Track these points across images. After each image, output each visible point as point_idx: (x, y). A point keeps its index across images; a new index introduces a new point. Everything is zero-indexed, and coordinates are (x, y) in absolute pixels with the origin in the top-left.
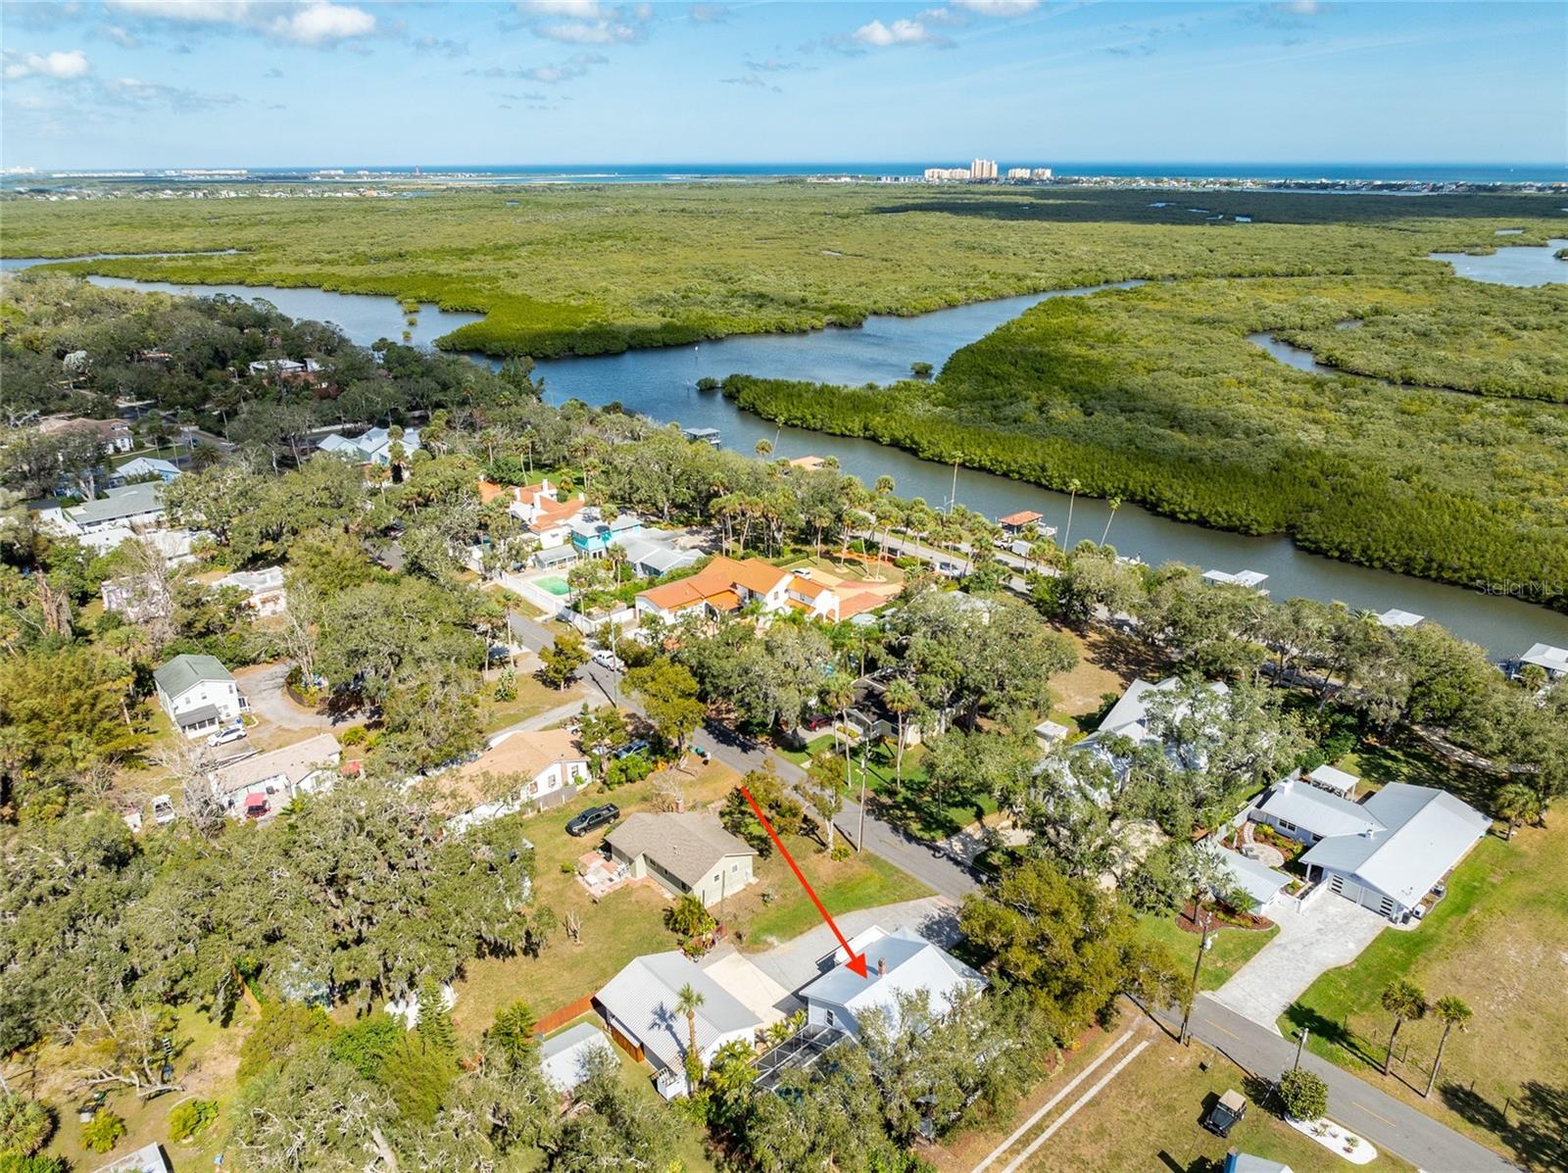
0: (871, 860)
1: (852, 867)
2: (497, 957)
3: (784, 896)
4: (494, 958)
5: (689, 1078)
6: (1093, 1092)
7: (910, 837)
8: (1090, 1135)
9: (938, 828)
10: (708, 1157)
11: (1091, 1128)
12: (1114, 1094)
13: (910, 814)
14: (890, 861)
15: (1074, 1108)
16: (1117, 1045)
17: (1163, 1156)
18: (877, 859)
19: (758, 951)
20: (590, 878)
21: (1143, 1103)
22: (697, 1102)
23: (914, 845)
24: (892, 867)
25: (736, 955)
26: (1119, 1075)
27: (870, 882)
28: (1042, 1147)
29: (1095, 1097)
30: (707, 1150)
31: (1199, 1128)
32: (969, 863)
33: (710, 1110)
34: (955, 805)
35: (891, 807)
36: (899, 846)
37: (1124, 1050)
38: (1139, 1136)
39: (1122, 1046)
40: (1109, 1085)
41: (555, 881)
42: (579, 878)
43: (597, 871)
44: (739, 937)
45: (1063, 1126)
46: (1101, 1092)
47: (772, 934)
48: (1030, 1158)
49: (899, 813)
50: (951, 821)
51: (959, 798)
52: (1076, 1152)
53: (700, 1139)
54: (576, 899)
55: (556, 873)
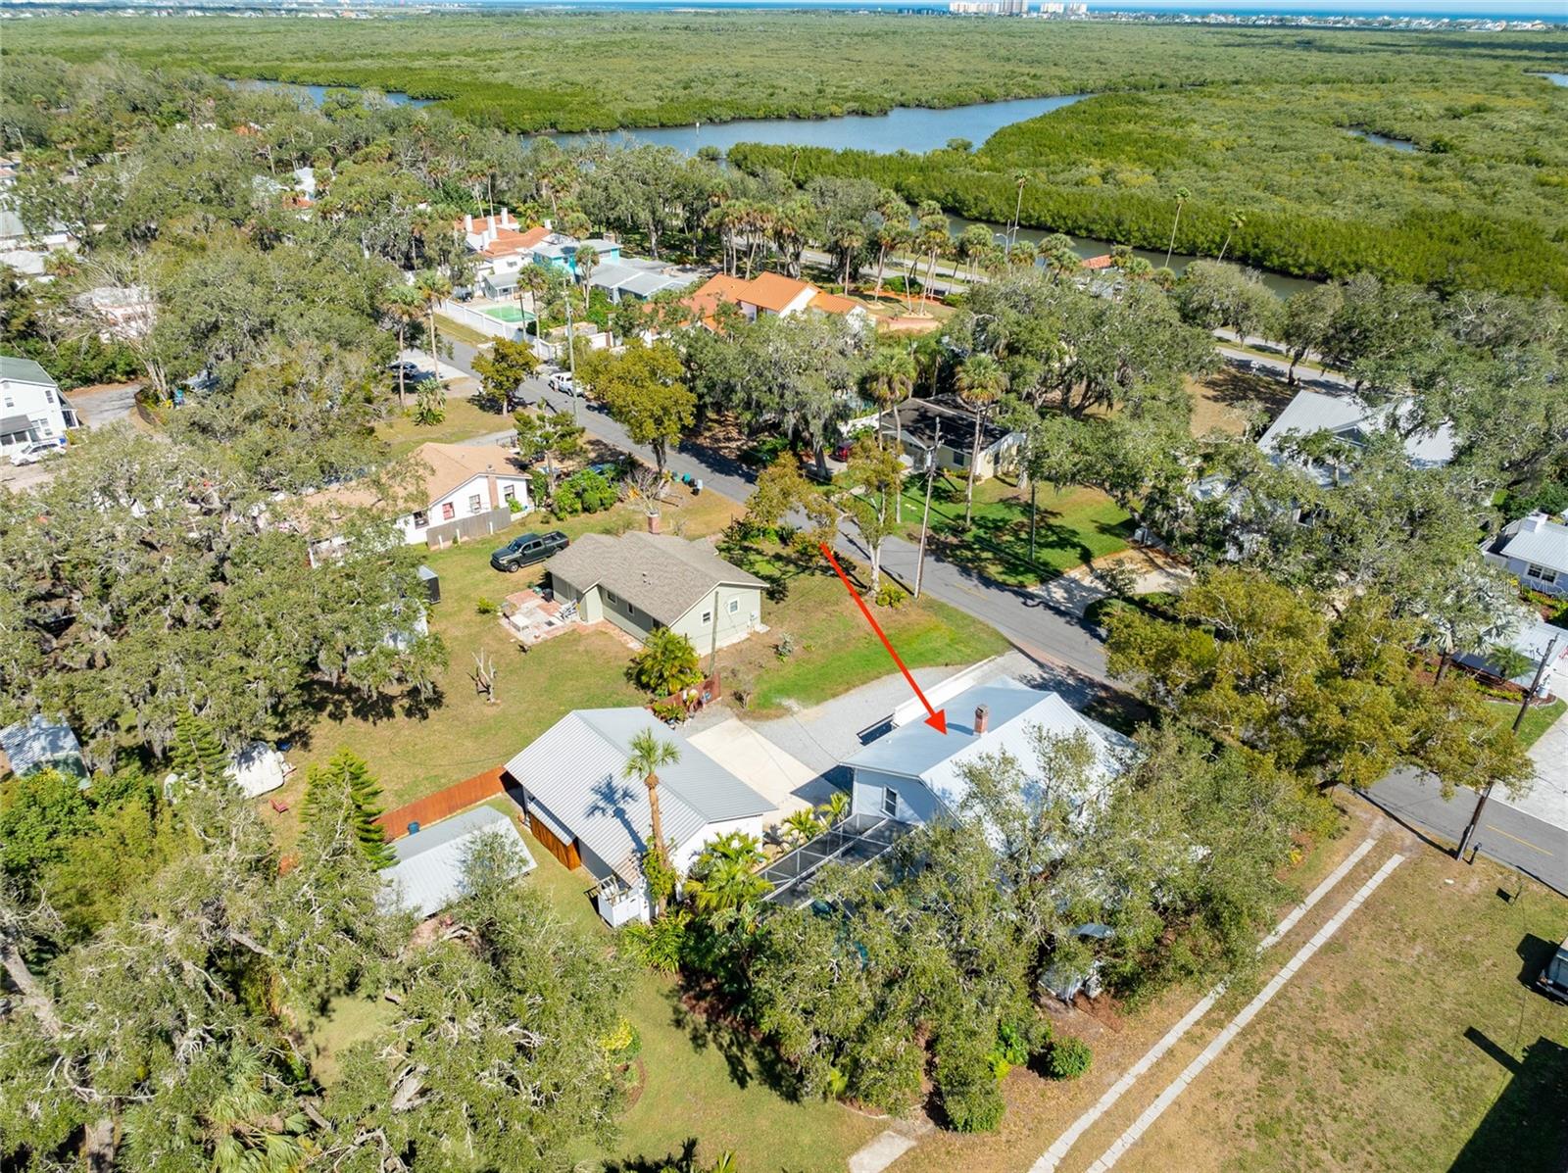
0: (933, 606)
1: (906, 614)
2: (365, 718)
3: (806, 649)
4: (359, 721)
5: (651, 895)
6: (1330, 929)
7: (988, 582)
8: (1339, 999)
9: (1027, 571)
10: (679, 1023)
11: (1340, 987)
12: (1365, 932)
13: (985, 555)
14: (962, 609)
15: (1304, 955)
16: (1354, 859)
17: (1472, 1034)
18: (942, 606)
19: (768, 717)
20: (519, 619)
21: (1418, 949)
22: (663, 932)
23: (994, 591)
24: (965, 617)
25: (734, 722)
26: (1367, 904)
27: (935, 634)
28: (1260, 1018)
29: (1334, 938)
30: (676, 1011)
31: (1525, 992)
32: (1080, 613)
33: (684, 945)
34: (1051, 545)
35: (958, 547)
36: (974, 591)
37: (1366, 868)
38: (1425, 1002)
39: (1362, 862)
40: (1353, 919)
41: (467, 624)
42: (504, 621)
43: (530, 614)
44: (740, 698)
45: (1291, 983)
46: (1344, 929)
47: (789, 696)
48: (1243, 1034)
49: (969, 554)
50: (1046, 564)
51: (1054, 538)
52: (1321, 1025)
53: (666, 991)
54: (495, 646)
55: (470, 613)
